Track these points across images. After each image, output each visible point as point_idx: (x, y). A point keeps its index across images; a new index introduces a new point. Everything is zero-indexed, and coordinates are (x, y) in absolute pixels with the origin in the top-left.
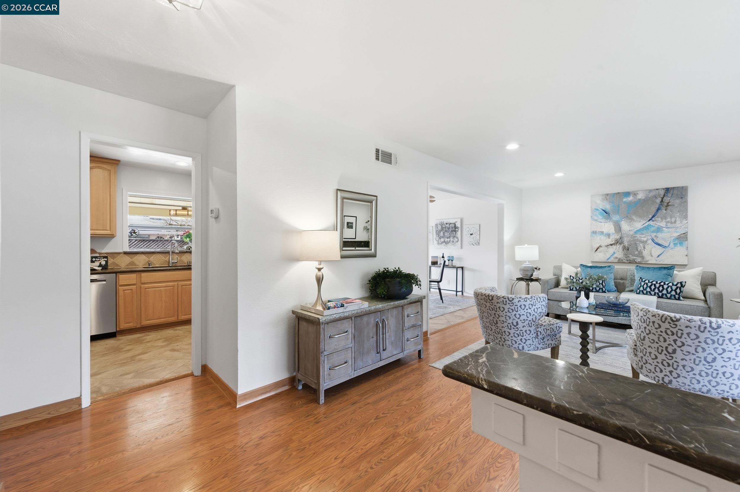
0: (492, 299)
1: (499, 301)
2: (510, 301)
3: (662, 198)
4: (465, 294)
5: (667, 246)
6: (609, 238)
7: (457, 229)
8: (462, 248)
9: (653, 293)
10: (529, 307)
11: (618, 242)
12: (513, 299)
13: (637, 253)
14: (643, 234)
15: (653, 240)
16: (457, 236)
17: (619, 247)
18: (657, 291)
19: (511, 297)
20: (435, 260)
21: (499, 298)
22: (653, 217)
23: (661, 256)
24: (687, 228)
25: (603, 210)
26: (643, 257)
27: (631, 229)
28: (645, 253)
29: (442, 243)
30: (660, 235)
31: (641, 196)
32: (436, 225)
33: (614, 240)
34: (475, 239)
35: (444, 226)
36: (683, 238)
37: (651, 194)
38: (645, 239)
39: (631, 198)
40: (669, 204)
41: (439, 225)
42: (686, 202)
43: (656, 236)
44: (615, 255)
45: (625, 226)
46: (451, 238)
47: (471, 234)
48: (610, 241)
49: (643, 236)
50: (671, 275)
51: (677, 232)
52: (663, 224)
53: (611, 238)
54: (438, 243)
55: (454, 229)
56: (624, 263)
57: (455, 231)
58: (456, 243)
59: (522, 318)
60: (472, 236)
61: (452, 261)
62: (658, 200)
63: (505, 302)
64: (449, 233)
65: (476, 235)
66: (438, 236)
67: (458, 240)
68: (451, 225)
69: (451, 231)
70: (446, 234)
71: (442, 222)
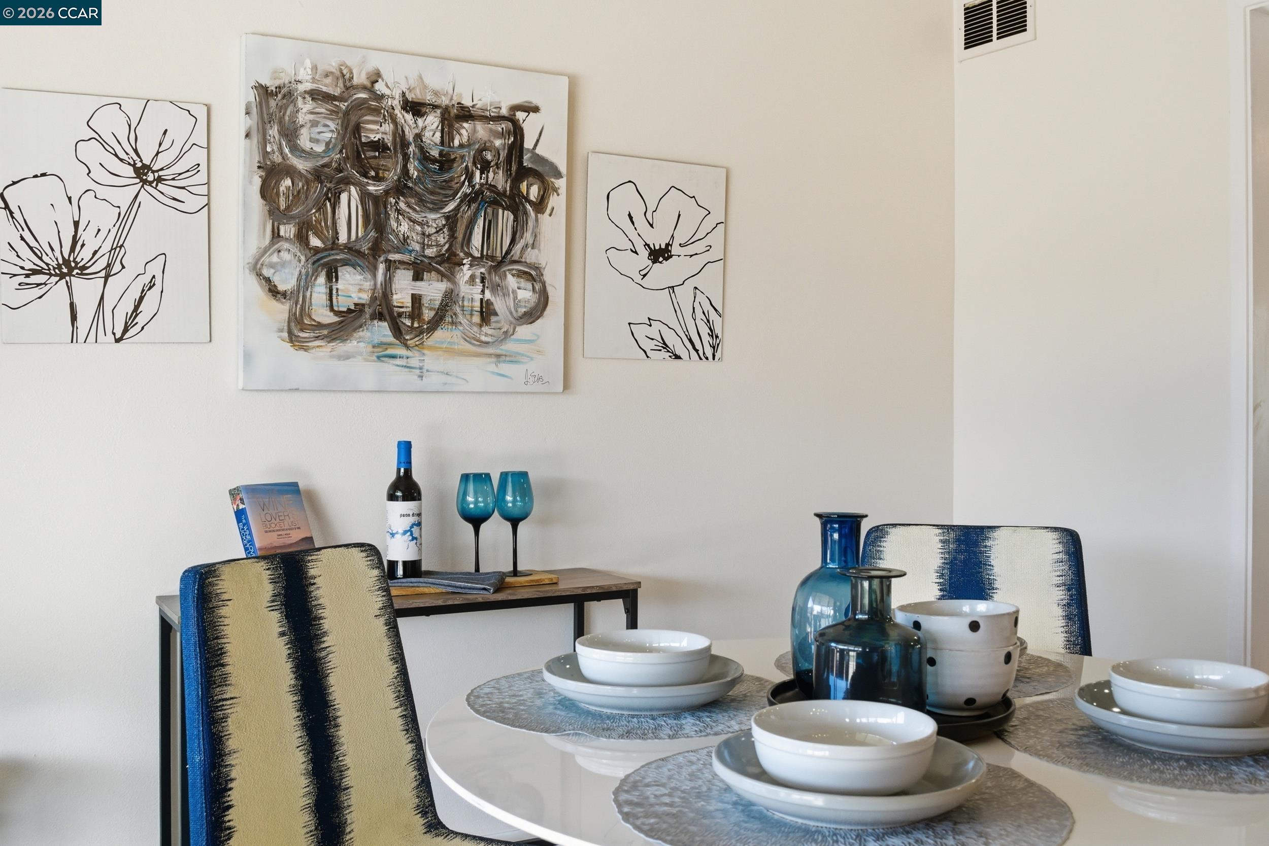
7: (532, 187)
8: (568, 381)
16: (531, 256)
29: (351, 318)
32: (264, 92)
34: (684, 295)
35: (375, 130)
41: (305, 109)
46: (465, 272)
47: (659, 254)
54: (295, 323)
55: (499, 179)
57: (515, 202)
58: (524, 331)
60: (662, 265)
61: (515, 522)
64: (435, 219)
65: (700, 261)
66: (302, 238)
67: (543, 300)
68: (465, 130)
69: (469, 199)
70: (404, 227)
71: (360, 78)
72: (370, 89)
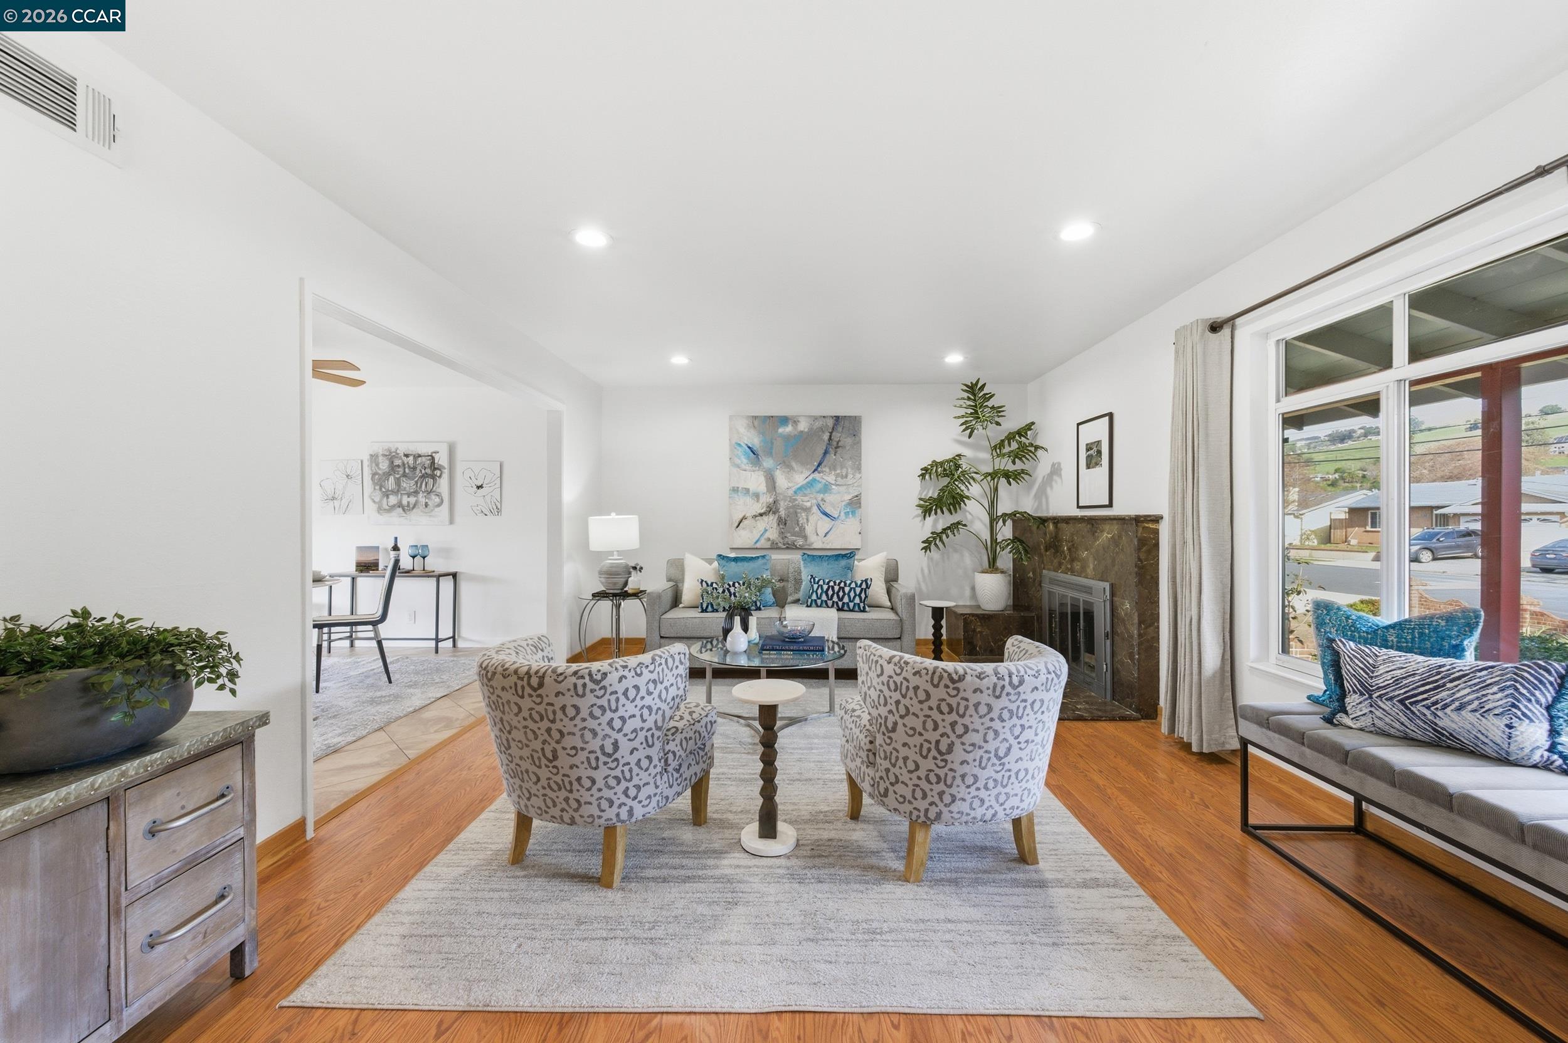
0: (541, 685)
1: (562, 687)
2: (597, 682)
3: (831, 433)
4: (461, 644)
5: (836, 516)
6: (758, 501)
7: (438, 473)
8: (451, 522)
9: (830, 603)
10: (648, 690)
11: (772, 509)
12: (605, 675)
13: (797, 529)
14: (805, 495)
15: (819, 506)
16: (438, 490)
17: (771, 520)
18: (835, 599)
19: (599, 671)
20: (369, 558)
21: (561, 678)
22: (819, 465)
23: (828, 536)
24: (860, 486)
25: (749, 447)
26: (805, 537)
27: (790, 485)
28: (809, 529)
29: (393, 508)
30: (829, 498)
31: (803, 426)
32: (371, 455)
33: (764, 505)
34: (488, 498)
35: (397, 462)
36: (855, 503)
37: (818, 424)
38: (808, 504)
39: (788, 429)
40: (840, 444)
42: (859, 443)
43: (823, 500)
44: (767, 535)
45: (782, 481)
46: (421, 495)
47: (478, 487)
48: (759, 508)
49: (806, 499)
50: (850, 568)
51: (849, 493)
52: (831, 478)
53: (761, 501)
54: (380, 510)
55: (428, 471)
56: (779, 548)
57: (433, 477)
58: (437, 509)
59: (630, 725)
60: (481, 490)
62: (826, 437)
63: (580, 690)
64: (413, 482)
65: (492, 489)
66: (381, 489)
67: (442, 501)
68: (419, 460)
69: (421, 477)
70: (405, 485)
71: (393, 450)
72: (396, 452)
